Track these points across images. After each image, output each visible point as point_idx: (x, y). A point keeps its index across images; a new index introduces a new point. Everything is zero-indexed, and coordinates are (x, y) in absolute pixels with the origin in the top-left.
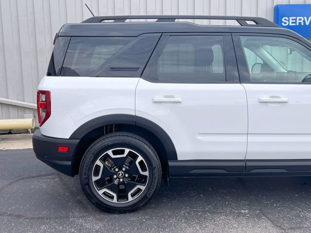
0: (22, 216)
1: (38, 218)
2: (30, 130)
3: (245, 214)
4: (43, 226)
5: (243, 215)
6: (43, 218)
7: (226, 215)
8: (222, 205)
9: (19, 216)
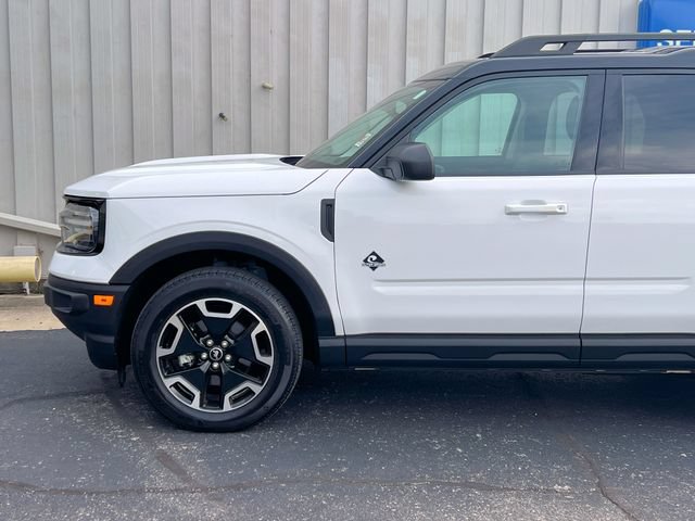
0: (27, 485)
1: (69, 492)
2: (27, 286)
3: (564, 494)
4: (83, 510)
5: (557, 497)
6: (79, 492)
7: (518, 496)
8: (509, 472)
9: (21, 486)
